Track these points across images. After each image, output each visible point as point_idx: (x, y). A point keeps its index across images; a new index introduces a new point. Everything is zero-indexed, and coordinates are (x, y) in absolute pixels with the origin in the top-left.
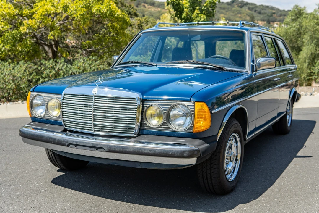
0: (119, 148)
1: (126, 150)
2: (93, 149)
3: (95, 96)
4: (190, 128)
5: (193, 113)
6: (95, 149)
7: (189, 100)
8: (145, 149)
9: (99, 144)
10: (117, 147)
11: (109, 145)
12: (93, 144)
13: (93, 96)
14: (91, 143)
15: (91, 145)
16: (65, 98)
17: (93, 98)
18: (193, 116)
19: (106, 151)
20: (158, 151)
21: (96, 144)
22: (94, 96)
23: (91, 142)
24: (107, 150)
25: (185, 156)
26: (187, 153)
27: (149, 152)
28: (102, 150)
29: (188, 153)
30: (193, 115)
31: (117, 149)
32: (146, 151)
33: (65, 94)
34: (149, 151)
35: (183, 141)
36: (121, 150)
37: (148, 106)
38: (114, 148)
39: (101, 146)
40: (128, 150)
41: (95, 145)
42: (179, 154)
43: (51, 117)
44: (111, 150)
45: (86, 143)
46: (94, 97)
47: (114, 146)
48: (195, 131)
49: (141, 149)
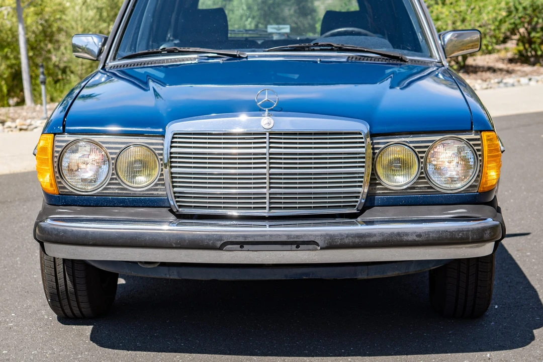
0: (352, 237)
1: (367, 239)
2: (289, 247)
3: (270, 134)
4: (474, 184)
5: (480, 153)
6: (294, 247)
7: (470, 128)
8: (407, 234)
9: (305, 235)
10: (347, 237)
11: (327, 235)
12: (288, 236)
13: (265, 134)
14: (284, 235)
15: (284, 239)
16: (176, 142)
17: (265, 138)
18: (480, 160)
19: (322, 249)
20: (434, 235)
21: (297, 236)
22: (267, 134)
23: (285, 233)
24: (325, 246)
25: (485, 239)
26: (488, 232)
27: (417, 239)
28: (311, 247)
29: (490, 233)
30: (480, 158)
31: (346, 241)
32: (410, 238)
33: (175, 134)
34: (416, 236)
35: (461, 210)
36: (357, 240)
37: (382, 146)
38: (341, 239)
39: (311, 237)
40: (372, 240)
41: (294, 238)
42: (475, 236)
43: (129, 190)
44: (333, 244)
45: (271, 236)
46: (267, 136)
47: (341, 235)
48: (482, 190)
49: (399, 234)
